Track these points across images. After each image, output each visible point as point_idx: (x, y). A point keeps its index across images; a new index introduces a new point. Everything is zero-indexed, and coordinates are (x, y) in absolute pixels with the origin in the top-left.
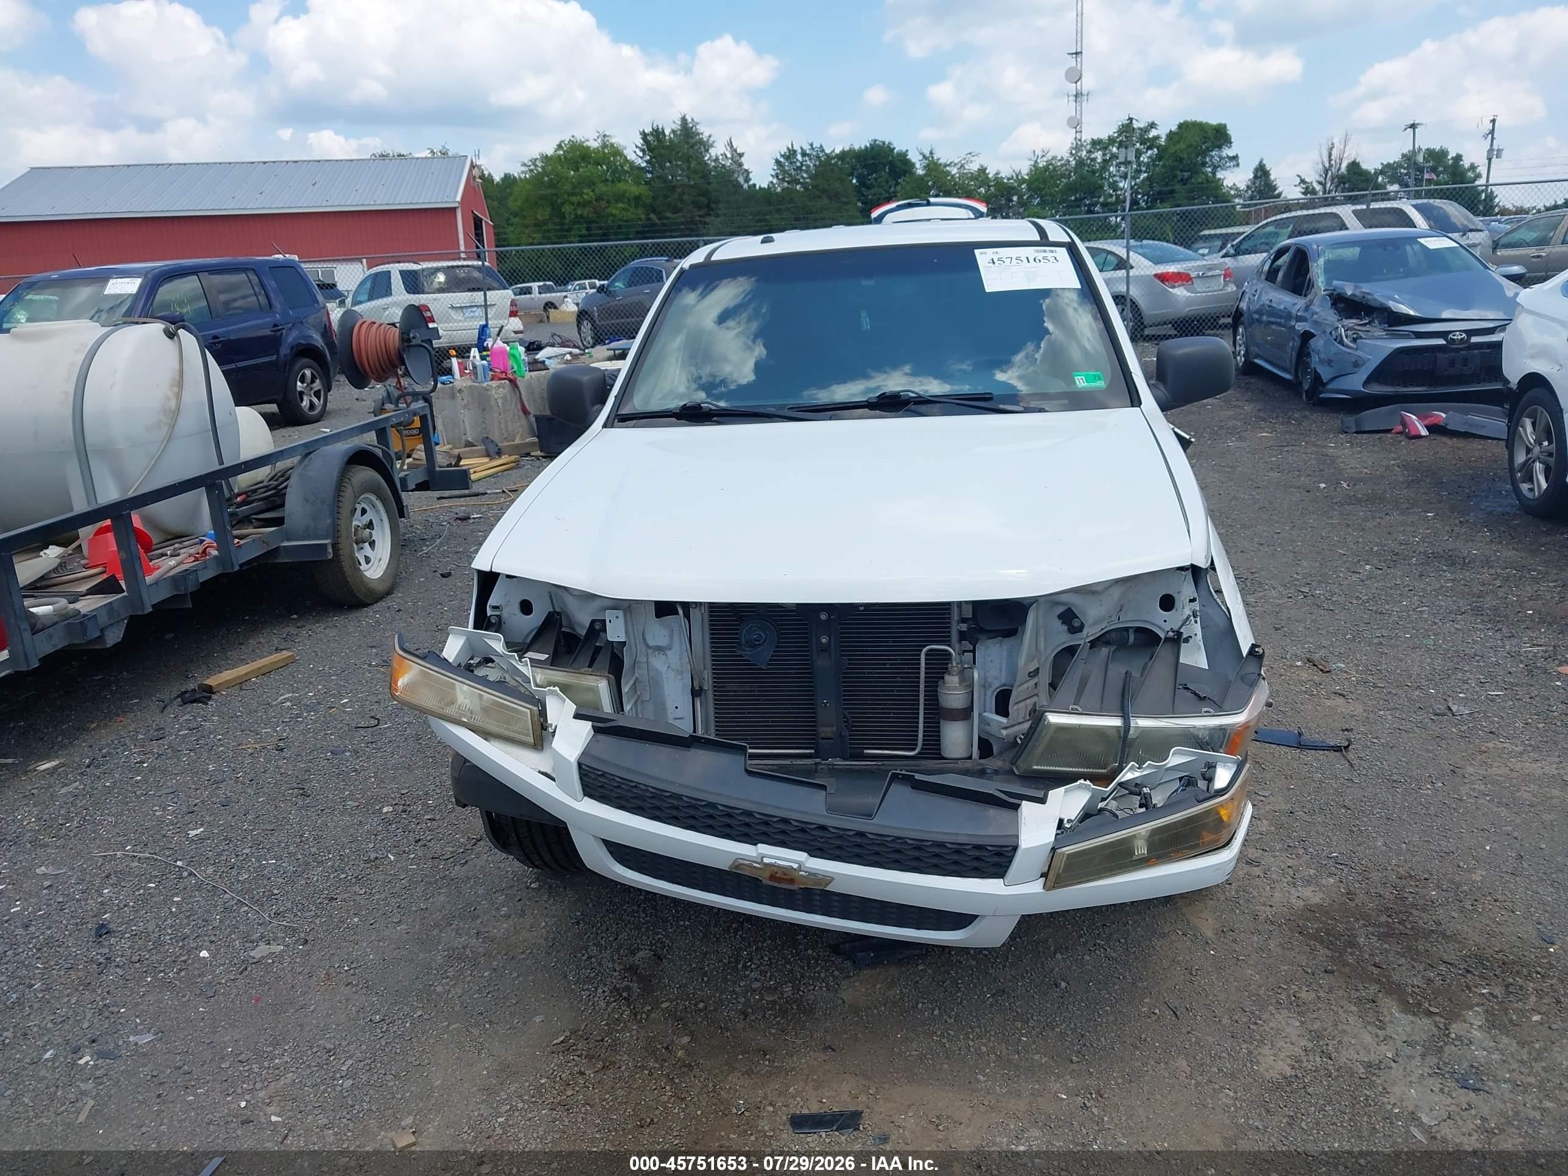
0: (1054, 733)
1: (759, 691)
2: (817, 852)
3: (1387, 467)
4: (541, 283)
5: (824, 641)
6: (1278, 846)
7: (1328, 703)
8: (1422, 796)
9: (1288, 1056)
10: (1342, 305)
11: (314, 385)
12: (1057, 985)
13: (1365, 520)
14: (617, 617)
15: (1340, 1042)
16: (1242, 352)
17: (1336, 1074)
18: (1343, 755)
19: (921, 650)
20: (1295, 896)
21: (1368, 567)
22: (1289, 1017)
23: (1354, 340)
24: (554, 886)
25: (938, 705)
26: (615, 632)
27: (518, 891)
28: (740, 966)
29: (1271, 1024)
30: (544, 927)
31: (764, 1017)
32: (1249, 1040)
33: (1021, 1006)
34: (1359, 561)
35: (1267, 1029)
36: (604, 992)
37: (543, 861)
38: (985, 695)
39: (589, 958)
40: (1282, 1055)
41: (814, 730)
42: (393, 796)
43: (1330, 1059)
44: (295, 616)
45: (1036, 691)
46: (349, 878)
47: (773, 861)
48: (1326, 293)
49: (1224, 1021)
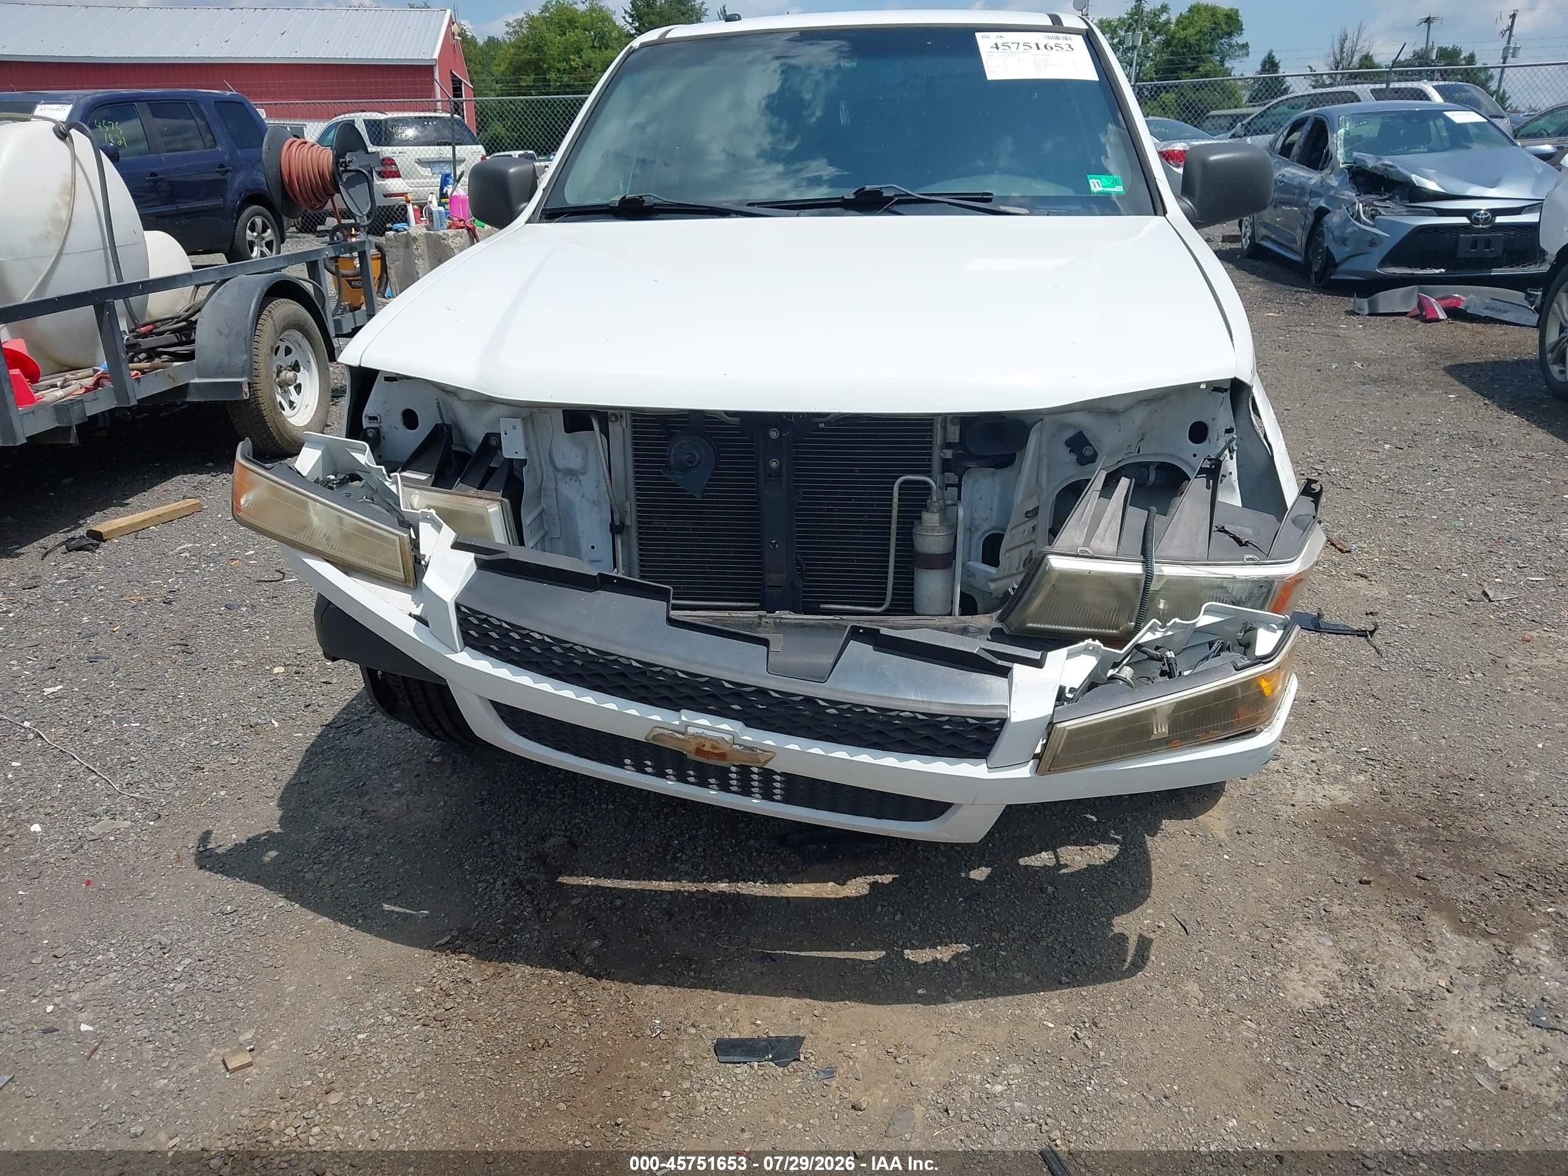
0: (1057, 580)
1: (694, 530)
2: (752, 720)
3: (1405, 349)
4: (522, 152)
5: (774, 465)
6: (1299, 738)
7: (1349, 584)
8: (1461, 687)
9: (1320, 982)
10: (1362, 179)
11: (265, 235)
12: (1042, 890)
13: (1383, 399)
14: (514, 428)
15: (1382, 967)
16: (1248, 234)
17: (1378, 1005)
18: (1368, 641)
19: (894, 483)
20: (1321, 795)
21: (1387, 446)
22: (1319, 935)
23: (1372, 217)
24: (460, 760)
25: (911, 551)
26: (513, 447)
27: (417, 765)
28: (668, 857)
29: (1298, 943)
30: (441, 808)
31: (692, 918)
32: (1272, 961)
33: (999, 914)
34: (1377, 440)
35: (1294, 949)
36: (504, 884)
37: (444, 731)
38: (971, 540)
39: (492, 844)
40: (1313, 981)
41: (760, 580)
42: (288, 655)
43: (1372, 986)
44: (211, 464)
45: (1033, 538)
46: (223, 745)
47: (700, 731)
48: (1345, 165)
49: (1242, 938)
